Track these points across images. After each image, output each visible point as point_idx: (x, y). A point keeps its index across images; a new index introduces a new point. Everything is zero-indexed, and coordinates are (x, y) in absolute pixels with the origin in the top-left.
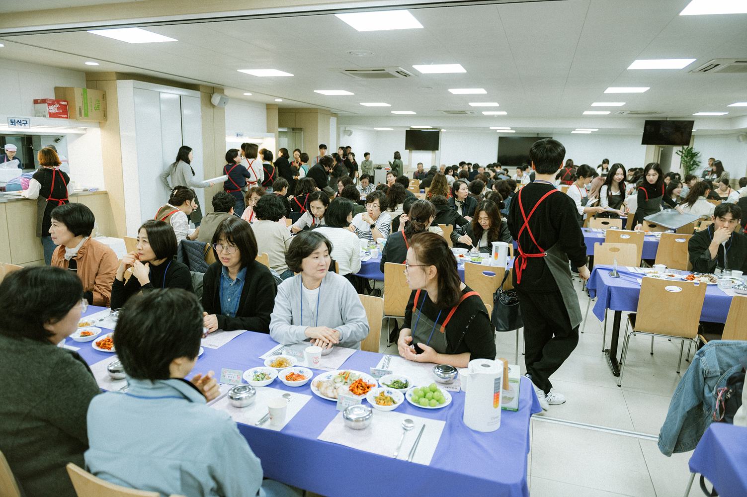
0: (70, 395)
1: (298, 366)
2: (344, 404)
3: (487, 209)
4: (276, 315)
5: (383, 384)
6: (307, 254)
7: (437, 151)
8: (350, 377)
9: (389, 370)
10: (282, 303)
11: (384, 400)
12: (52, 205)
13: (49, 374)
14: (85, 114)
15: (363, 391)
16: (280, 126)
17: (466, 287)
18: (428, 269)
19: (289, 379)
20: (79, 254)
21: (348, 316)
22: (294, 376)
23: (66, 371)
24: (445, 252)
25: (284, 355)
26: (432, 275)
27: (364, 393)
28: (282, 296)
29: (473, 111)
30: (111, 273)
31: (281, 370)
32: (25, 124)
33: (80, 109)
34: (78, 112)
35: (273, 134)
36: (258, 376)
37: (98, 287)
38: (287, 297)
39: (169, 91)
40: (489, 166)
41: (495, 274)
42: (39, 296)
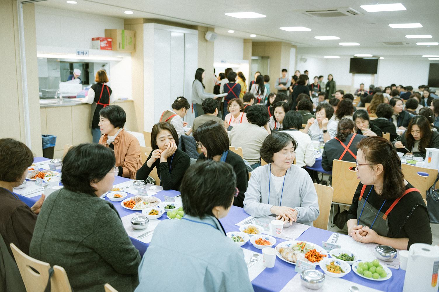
0: (107, 232)
1: (265, 234)
2: (301, 268)
3: (419, 124)
4: (249, 194)
5: (333, 255)
6: (277, 150)
7: (375, 75)
8: (306, 247)
9: (337, 244)
10: (254, 185)
11: (334, 268)
12: (99, 107)
13: (95, 216)
14: (122, 47)
15: (317, 260)
16: (253, 55)
17: (408, 184)
18: (375, 167)
19: (258, 243)
20: (116, 140)
21: (305, 200)
22: (262, 241)
23: (105, 215)
24: (390, 152)
25: (254, 225)
26: (379, 171)
27: (317, 261)
28: (254, 180)
29: (409, 42)
30: (135, 154)
31: (252, 236)
32: (86, 54)
33: (120, 44)
34: (118, 46)
35: (248, 61)
36: (235, 238)
37: (126, 164)
38: (258, 181)
39: (177, 31)
40: (420, 87)
41: (429, 175)
42: (87, 163)
